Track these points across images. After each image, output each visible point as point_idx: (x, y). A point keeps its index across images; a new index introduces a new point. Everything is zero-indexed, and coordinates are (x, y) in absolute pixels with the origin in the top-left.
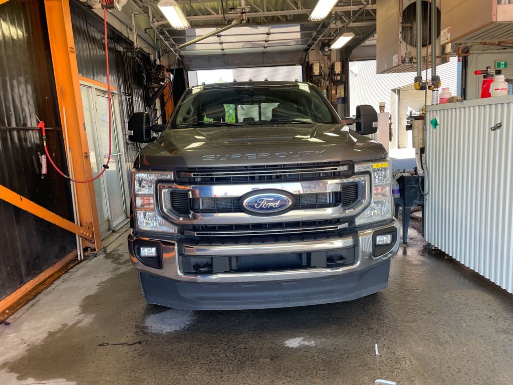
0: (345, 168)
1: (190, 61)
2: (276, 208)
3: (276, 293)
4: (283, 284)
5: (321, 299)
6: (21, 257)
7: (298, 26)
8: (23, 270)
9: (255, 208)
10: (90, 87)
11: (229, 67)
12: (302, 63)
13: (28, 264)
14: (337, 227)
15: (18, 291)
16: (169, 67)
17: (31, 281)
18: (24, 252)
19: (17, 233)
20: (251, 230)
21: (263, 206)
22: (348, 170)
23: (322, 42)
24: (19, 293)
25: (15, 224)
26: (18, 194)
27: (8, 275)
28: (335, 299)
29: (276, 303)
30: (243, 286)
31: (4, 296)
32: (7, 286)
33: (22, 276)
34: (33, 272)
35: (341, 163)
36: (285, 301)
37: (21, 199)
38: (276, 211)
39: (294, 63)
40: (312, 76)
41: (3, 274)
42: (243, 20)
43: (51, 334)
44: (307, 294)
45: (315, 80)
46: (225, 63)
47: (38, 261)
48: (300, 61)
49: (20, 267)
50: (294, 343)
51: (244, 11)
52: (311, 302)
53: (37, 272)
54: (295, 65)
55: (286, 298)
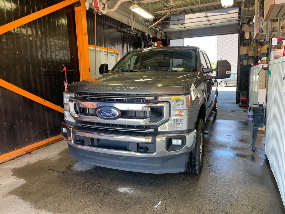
0: (152, 98)
1: (170, 34)
2: (110, 116)
3: (116, 161)
4: (120, 157)
5: (138, 169)
6: (48, 126)
7: (237, 9)
8: (48, 132)
9: (101, 115)
10: (102, 51)
11: (192, 37)
12: (238, 32)
13: (51, 130)
14: (145, 131)
15: (44, 141)
16: (161, 38)
17: (53, 138)
18: (50, 124)
19: (47, 116)
20: (102, 126)
21: (105, 115)
22: (154, 99)
23: (249, 19)
24: (44, 142)
25: (46, 112)
26: (43, 99)
27: (39, 133)
28: (145, 171)
29: (116, 167)
30: (101, 154)
31: (36, 142)
32: (38, 138)
33: (48, 135)
34: (54, 134)
35: (150, 95)
36: (119, 166)
37: (45, 101)
38: (111, 118)
39: (233, 32)
40: (244, 40)
41: (37, 132)
42: (171, 12)
43: (39, 161)
44: (131, 165)
45: (246, 43)
46: (189, 34)
47: (58, 129)
48: (237, 31)
49: (47, 130)
50: (122, 190)
51: (172, 7)
52: (133, 170)
53: (57, 134)
54: (233, 33)
55: (120, 165)
